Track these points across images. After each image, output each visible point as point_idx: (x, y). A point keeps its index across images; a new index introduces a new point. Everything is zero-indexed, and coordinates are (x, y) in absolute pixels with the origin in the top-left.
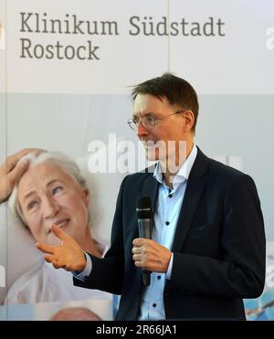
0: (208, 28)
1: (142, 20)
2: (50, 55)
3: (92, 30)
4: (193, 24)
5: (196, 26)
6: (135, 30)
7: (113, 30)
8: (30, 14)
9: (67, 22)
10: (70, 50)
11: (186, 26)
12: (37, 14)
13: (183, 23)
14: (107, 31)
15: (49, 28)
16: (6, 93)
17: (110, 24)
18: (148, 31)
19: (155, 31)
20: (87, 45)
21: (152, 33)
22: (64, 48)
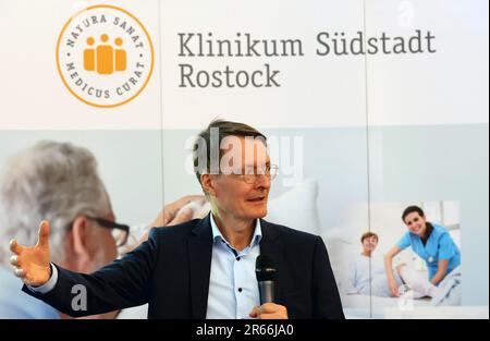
0: (415, 43)
1: (332, 36)
2: (217, 83)
3: (270, 51)
4: (396, 39)
5: (399, 41)
6: (323, 49)
7: (296, 51)
8: (191, 35)
9: (239, 42)
10: (242, 77)
11: (387, 41)
12: (200, 35)
13: (384, 39)
14: (288, 51)
15: (216, 50)
16: (162, 131)
17: (292, 42)
18: (340, 49)
19: (348, 50)
20: (264, 70)
21: (345, 52)
22: (235, 74)
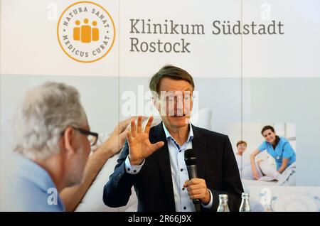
0: (271, 28)
1: (222, 23)
2: (153, 49)
3: (185, 31)
4: (260, 25)
5: (262, 27)
6: (217, 31)
7: (200, 32)
8: (138, 20)
9: (166, 25)
10: (168, 46)
11: (255, 27)
12: (143, 21)
13: (253, 25)
14: (196, 31)
15: (152, 30)
16: (119, 77)
17: (198, 26)
18: (227, 31)
19: (231, 31)
20: (181, 42)
21: (229, 33)
22: (164, 44)
